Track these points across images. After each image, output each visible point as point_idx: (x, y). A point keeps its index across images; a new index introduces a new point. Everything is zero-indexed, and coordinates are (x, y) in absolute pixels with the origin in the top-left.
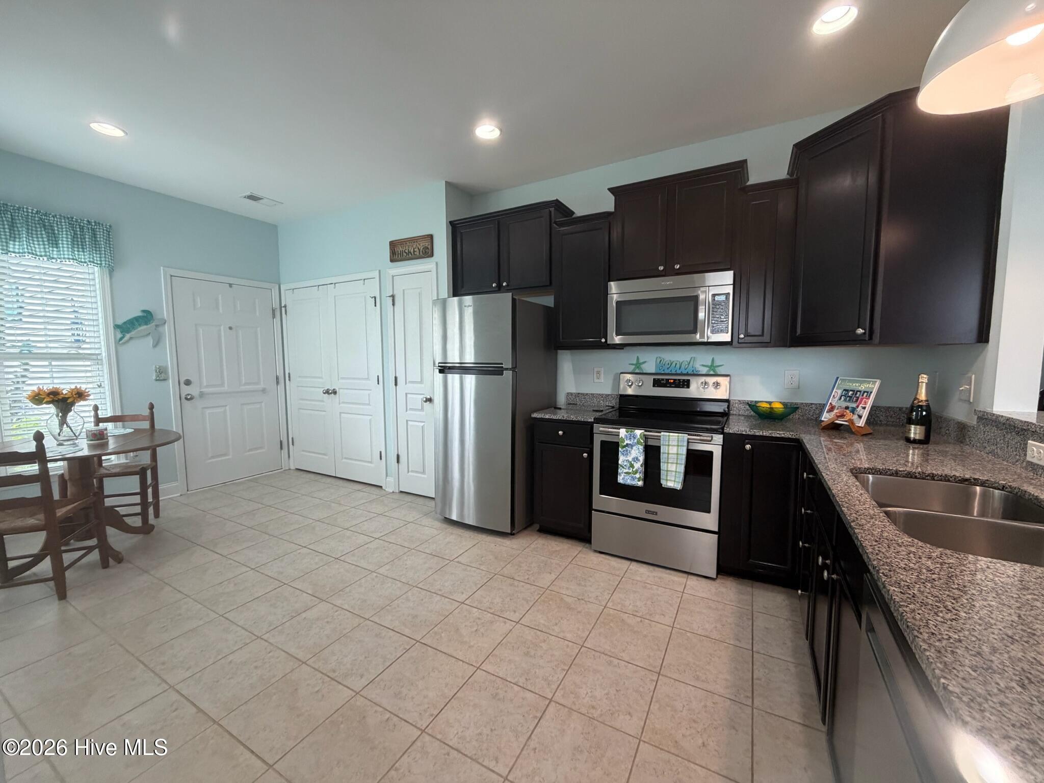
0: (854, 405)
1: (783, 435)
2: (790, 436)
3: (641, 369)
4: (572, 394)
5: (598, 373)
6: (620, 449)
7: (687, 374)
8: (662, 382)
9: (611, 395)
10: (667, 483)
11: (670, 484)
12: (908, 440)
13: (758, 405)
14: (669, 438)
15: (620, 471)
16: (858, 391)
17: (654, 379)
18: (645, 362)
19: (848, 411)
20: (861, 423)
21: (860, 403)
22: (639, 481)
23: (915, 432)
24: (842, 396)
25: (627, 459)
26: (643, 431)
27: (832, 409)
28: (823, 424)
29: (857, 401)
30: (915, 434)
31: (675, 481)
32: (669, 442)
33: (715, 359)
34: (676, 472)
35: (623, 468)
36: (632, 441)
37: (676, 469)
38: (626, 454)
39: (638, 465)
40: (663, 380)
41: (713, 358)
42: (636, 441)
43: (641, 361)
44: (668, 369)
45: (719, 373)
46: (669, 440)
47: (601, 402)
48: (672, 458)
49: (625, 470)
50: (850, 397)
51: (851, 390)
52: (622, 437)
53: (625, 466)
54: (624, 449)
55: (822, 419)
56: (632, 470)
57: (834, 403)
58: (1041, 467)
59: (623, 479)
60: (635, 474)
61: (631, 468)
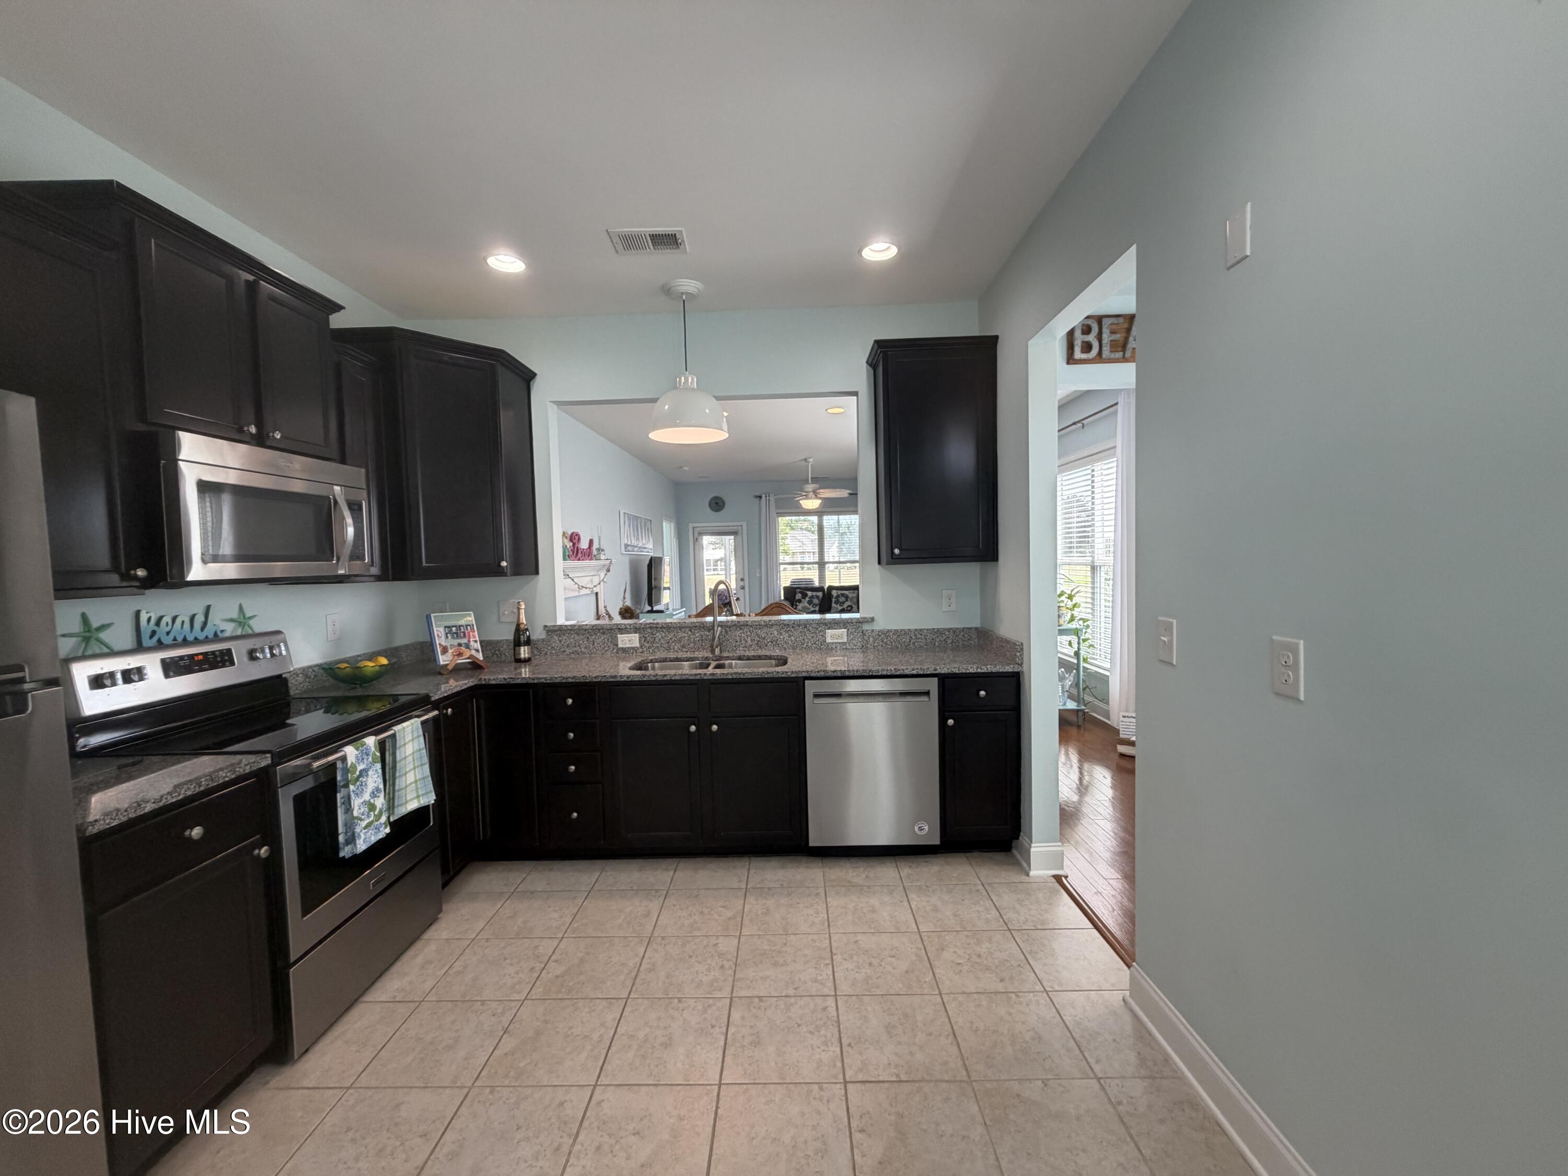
0: (465, 641)
3: (102, 642)
6: (352, 788)
7: (215, 640)
8: (182, 663)
10: (406, 807)
11: (412, 805)
12: (518, 661)
14: (404, 731)
15: (357, 830)
16: (459, 626)
17: (163, 661)
19: (462, 648)
21: (469, 637)
22: (386, 827)
23: (525, 652)
24: (447, 634)
25: (363, 800)
26: (375, 736)
27: (444, 649)
29: (464, 636)
31: (422, 794)
32: (404, 738)
33: (244, 606)
34: (416, 781)
35: (361, 820)
36: (365, 761)
38: (361, 791)
39: (379, 802)
40: (181, 658)
41: (241, 605)
42: (370, 759)
43: (97, 623)
44: (168, 633)
46: (404, 735)
48: (410, 764)
49: (364, 824)
50: (457, 633)
51: (453, 626)
52: (352, 763)
53: (362, 815)
54: (358, 783)
55: (442, 663)
56: (375, 815)
57: (443, 644)
58: (633, 648)
59: (364, 842)
60: (379, 819)
61: (372, 813)
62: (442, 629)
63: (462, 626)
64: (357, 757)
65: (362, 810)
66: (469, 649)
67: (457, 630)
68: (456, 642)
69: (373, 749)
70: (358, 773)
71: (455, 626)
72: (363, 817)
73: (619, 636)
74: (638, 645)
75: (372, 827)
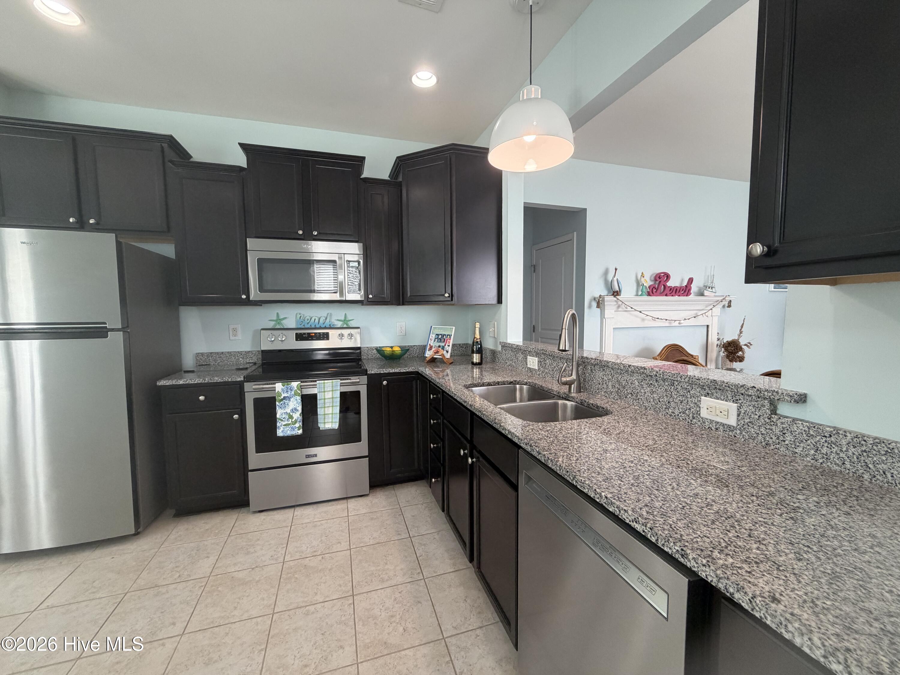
0: (443, 344)
1: (407, 370)
2: (412, 370)
3: (281, 324)
4: (202, 354)
5: (235, 330)
6: (277, 403)
7: (325, 328)
8: (304, 336)
9: (251, 351)
10: (324, 425)
11: (328, 426)
12: (473, 363)
13: (383, 349)
14: (324, 385)
15: (278, 424)
16: (444, 335)
17: (296, 334)
18: (285, 318)
19: (440, 349)
20: (448, 356)
21: (446, 343)
22: (299, 430)
23: (476, 358)
24: (435, 339)
25: (285, 411)
26: (300, 382)
27: (431, 348)
28: (427, 359)
29: (444, 341)
30: (476, 359)
31: (332, 422)
32: (324, 389)
33: (347, 315)
34: (332, 414)
35: (282, 421)
36: (289, 393)
37: (333, 411)
38: (284, 406)
39: (297, 415)
40: (305, 334)
41: (346, 314)
42: (293, 393)
43: (281, 317)
44: (308, 323)
45: (351, 326)
46: (324, 387)
47: (241, 359)
48: (328, 403)
49: (284, 423)
50: (440, 339)
51: (440, 335)
52: (278, 391)
53: (284, 418)
54: (282, 402)
55: (426, 356)
56: (292, 421)
57: (431, 344)
58: (535, 370)
59: (282, 431)
60: (295, 424)
61: (291, 420)
62: (434, 336)
63: (445, 335)
64: (283, 390)
65: (284, 416)
66: (443, 350)
67: (441, 337)
68: (438, 344)
69: (296, 388)
70: (282, 397)
71: (442, 335)
72: (284, 420)
73: (528, 357)
75: (290, 426)
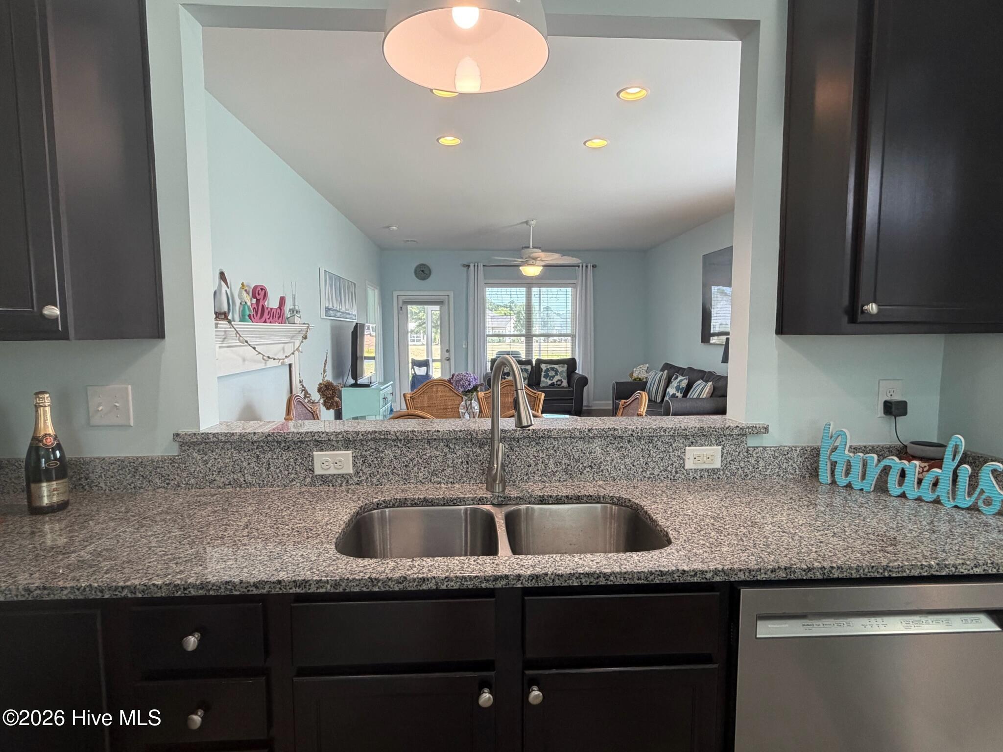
58: (343, 476)
73: (314, 453)
74: (351, 472)
